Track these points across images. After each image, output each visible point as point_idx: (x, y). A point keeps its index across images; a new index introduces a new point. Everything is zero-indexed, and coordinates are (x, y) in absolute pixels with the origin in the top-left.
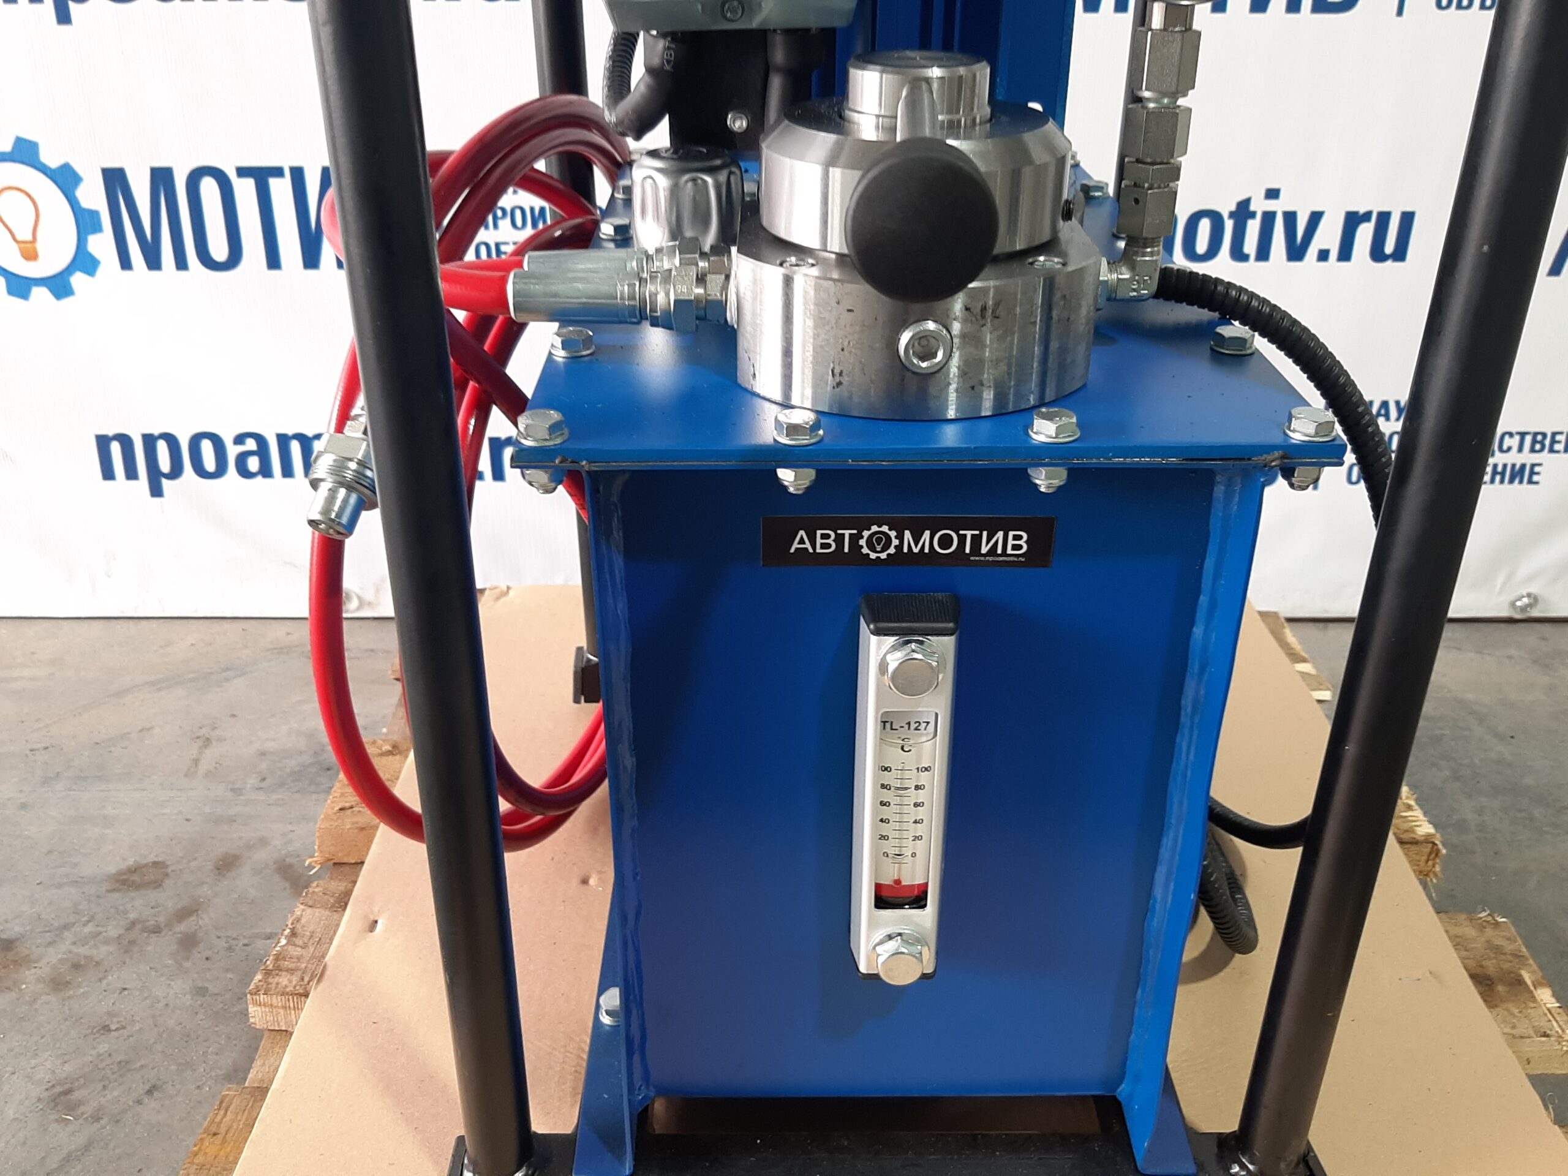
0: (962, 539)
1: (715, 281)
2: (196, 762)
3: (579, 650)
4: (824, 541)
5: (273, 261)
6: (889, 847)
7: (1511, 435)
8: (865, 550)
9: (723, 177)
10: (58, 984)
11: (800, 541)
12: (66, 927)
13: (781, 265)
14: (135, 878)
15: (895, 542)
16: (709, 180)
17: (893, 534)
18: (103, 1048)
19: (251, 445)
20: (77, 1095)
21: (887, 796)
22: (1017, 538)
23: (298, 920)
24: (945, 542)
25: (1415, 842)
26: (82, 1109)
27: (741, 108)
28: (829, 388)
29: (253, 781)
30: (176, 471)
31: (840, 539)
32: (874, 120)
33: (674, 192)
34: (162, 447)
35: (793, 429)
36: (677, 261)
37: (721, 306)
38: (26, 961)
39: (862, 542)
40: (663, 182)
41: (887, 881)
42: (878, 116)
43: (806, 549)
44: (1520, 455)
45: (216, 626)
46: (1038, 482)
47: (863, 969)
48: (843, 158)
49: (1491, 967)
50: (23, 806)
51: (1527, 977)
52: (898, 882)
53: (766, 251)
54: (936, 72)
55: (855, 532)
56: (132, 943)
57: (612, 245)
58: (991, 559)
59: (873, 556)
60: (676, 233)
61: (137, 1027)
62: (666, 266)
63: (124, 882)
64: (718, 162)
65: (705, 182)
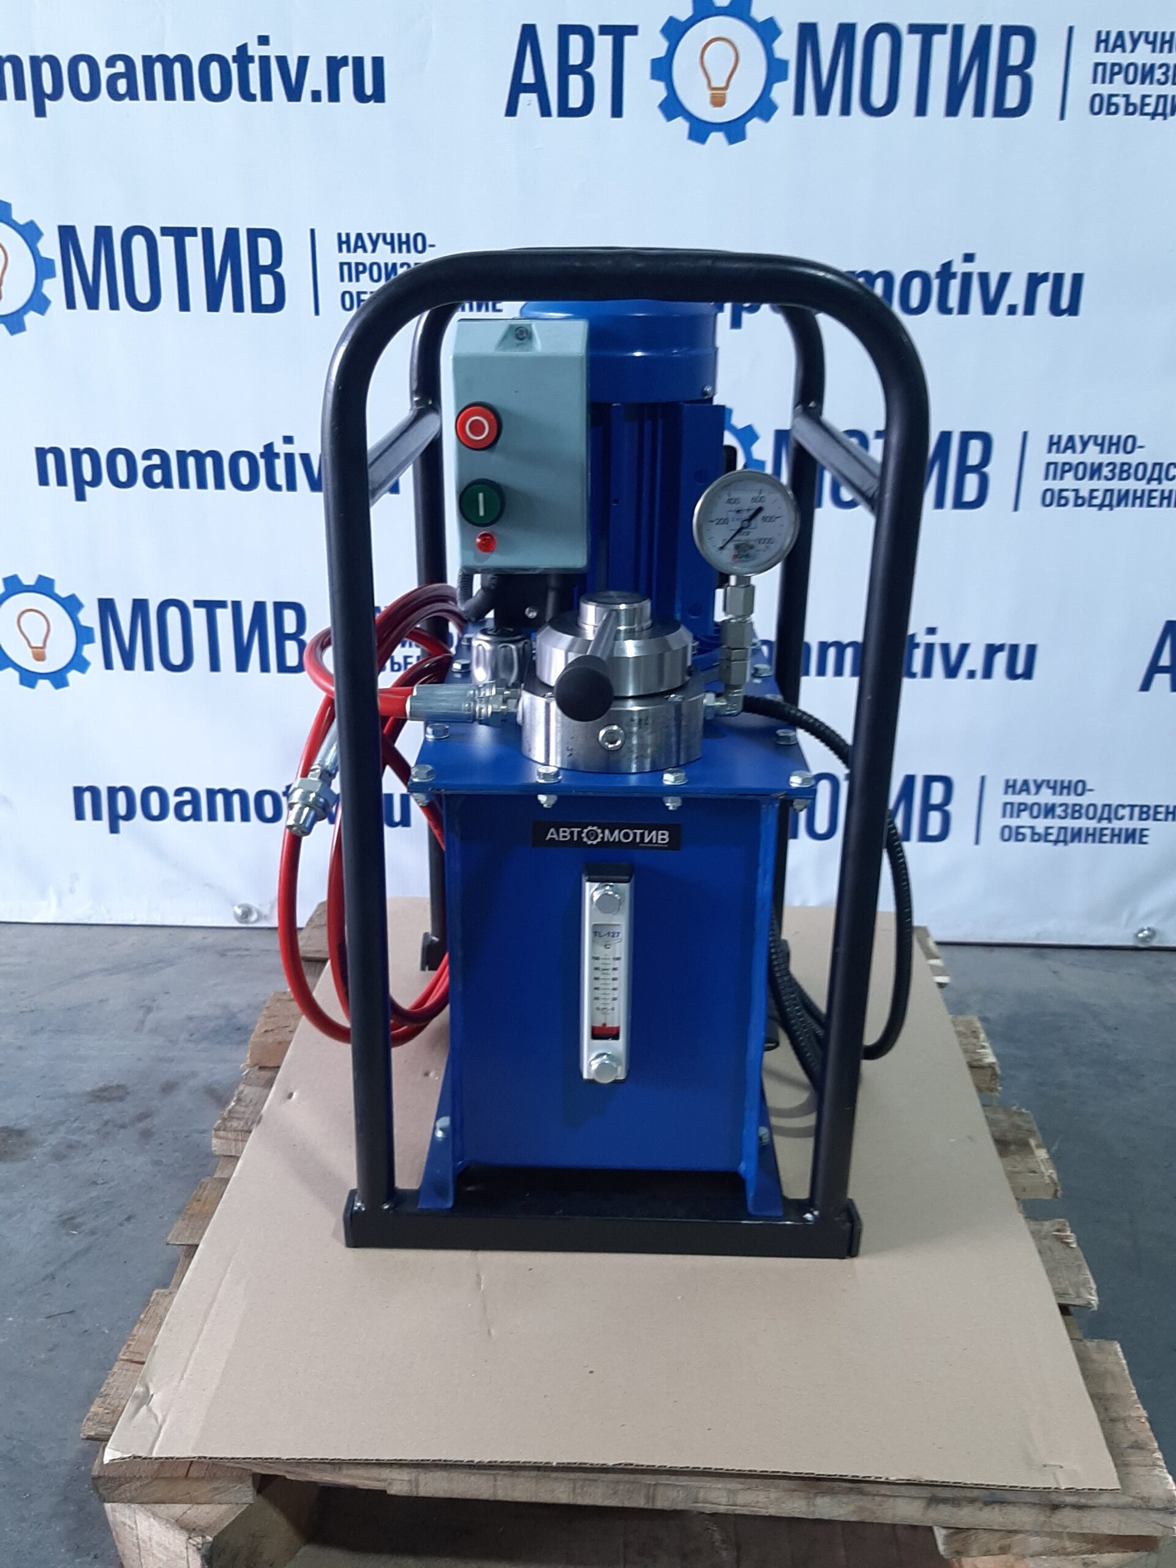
0: (635, 834)
1: (512, 702)
2: (142, 1022)
3: (426, 935)
4: (564, 834)
5: (215, 666)
6: (599, 1004)
7: (1123, 807)
8: (585, 840)
9: (521, 645)
10: (58, 1157)
11: (552, 834)
12: (62, 1123)
13: (543, 697)
14: (105, 1094)
15: (601, 835)
16: (513, 647)
17: (599, 831)
18: (94, 1194)
19: (187, 796)
20: (79, 1220)
21: (598, 974)
22: (663, 834)
23: (242, 1092)
24: (626, 836)
25: (982, 1067)
26: (83, 1228)
27: (533, 606)
28: (566, 756)
29: (184, 1036)
30: (130, 815)
31: (572, 833)
32: (592, 628)
33: (494, 653)
34: (121, 797)
35: (545, 776)
36: (494, 692)
37: (515, 715)
38: (35, 1143)
39: (584, 835)
40: (488, 647)
41: (598, 1024)
42: (595, 626)
43: (554, 839)
44: (1130, 822)
45: (150, 931)
46: (668, 804)
47: (585, 1076)
48: (576, 648)
49: (1010, 1136)
50: (21, 1048)
51: (1033, 1142)
52: (604, 1025)
53: (539, 690)
54: (623, 607)
55: (579, 829)
56: (108, 1133)
57: (459, 676)
58: (650, 845)
59: (590, 842)
60: (495, 675)
61: (116, 1182)
62: (488, 694)
63: (98, 1097)
64: (518, 637)
65: (511, 649)
